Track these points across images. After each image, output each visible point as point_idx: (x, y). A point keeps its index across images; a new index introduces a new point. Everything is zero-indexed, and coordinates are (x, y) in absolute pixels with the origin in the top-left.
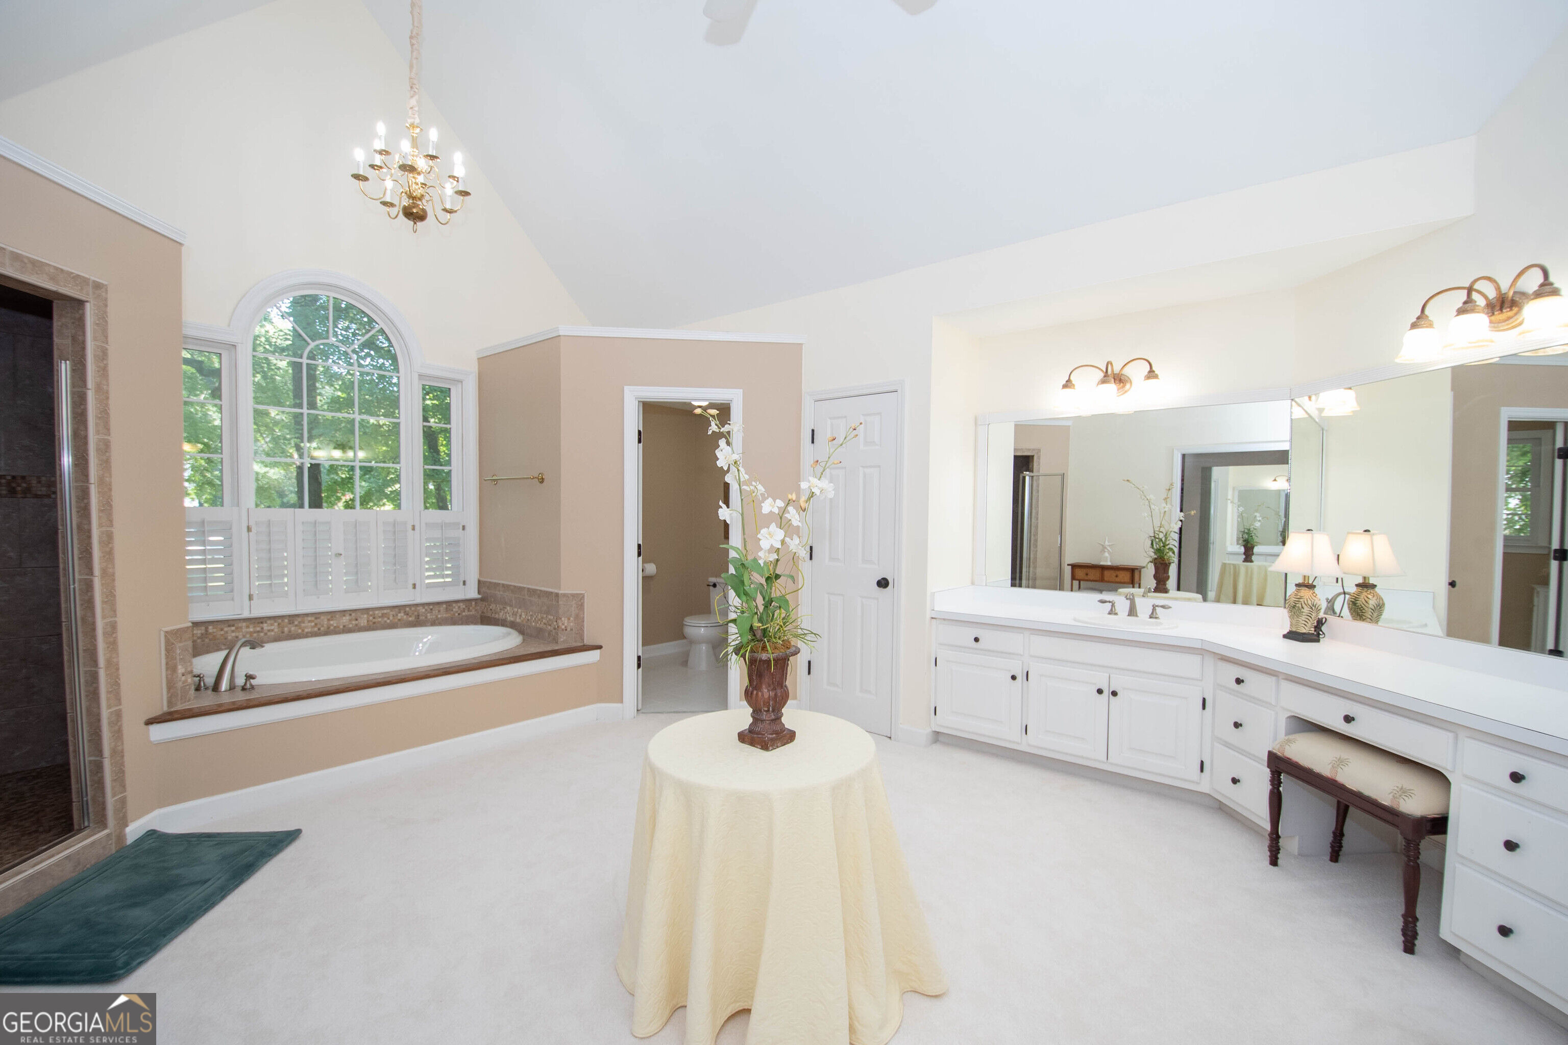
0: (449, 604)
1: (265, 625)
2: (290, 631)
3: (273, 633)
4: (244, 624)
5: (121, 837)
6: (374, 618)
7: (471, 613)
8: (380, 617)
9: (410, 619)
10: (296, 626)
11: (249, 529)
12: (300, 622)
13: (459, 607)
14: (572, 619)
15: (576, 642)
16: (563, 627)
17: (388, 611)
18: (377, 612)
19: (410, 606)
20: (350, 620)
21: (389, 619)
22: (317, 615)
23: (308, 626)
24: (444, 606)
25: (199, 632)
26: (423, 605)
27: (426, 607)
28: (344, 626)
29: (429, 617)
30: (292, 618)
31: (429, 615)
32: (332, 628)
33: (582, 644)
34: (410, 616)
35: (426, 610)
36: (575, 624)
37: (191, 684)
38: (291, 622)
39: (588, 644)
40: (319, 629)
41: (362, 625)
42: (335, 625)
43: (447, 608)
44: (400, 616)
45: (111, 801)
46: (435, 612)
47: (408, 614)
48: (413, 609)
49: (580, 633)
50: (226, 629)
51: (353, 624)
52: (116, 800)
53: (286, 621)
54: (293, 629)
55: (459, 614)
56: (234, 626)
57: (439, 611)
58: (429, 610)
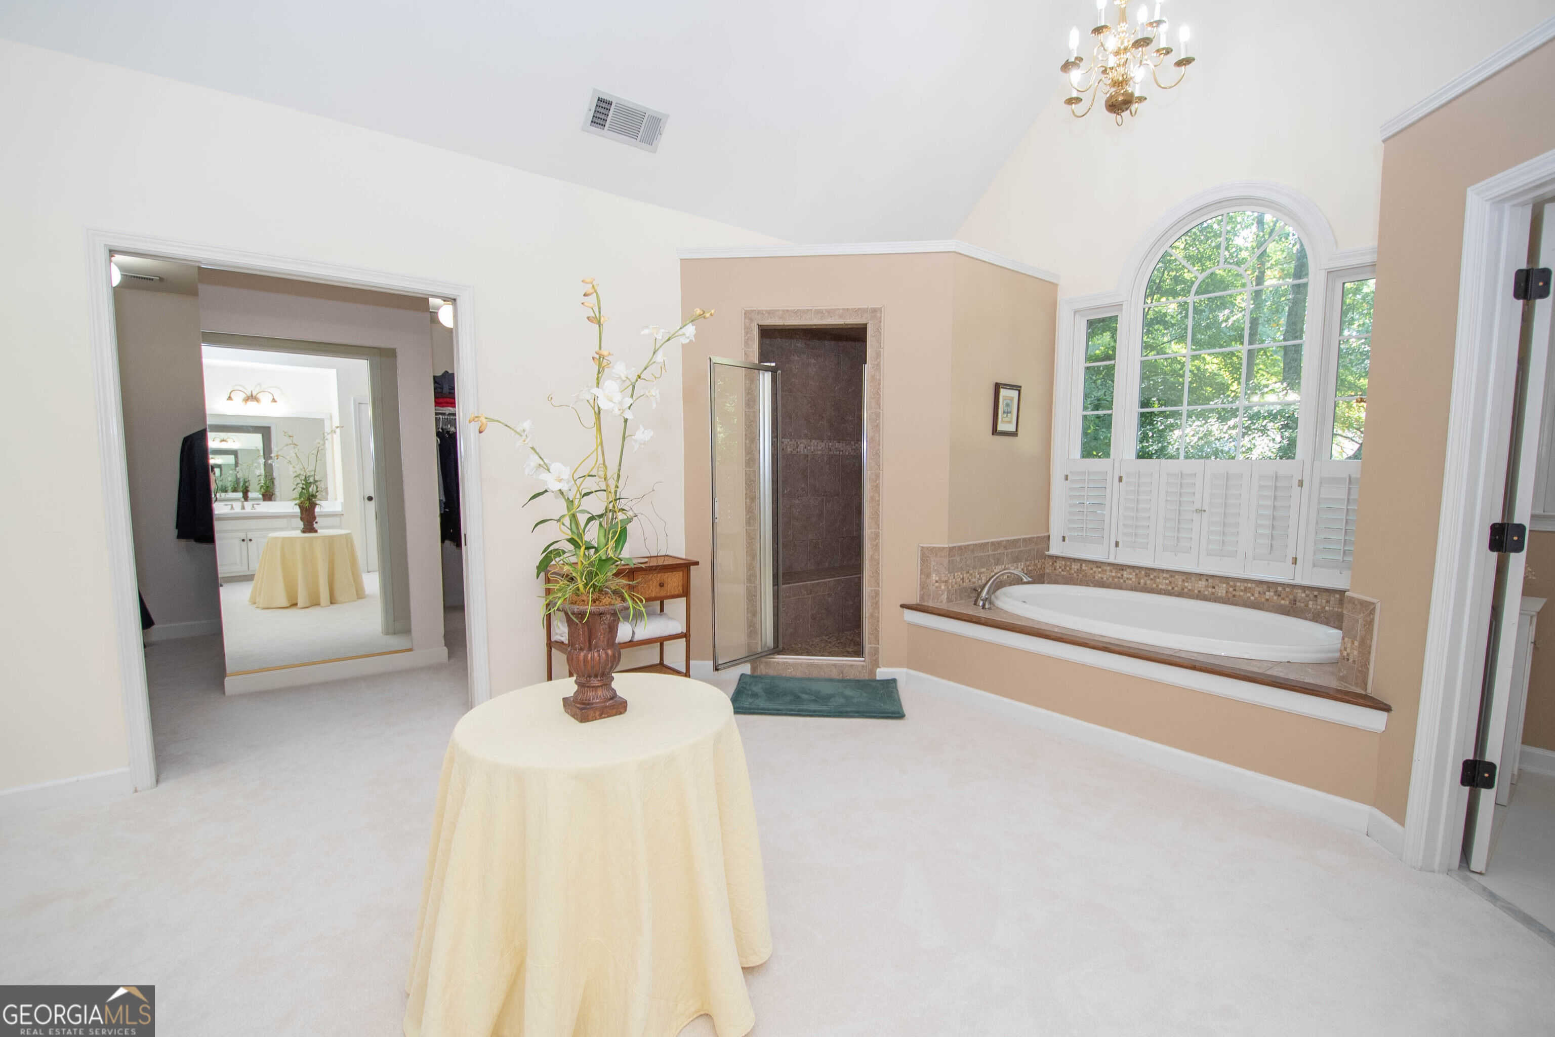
0: (1342, 594)
1: (1125, 573)
2: (1145, 584)
3: (1130, 582)
4: (1108, 568)
5: (872, 672)
6: (1235, 590)
8: (1242, 591)
9: (1283, 602)
10: (1151, 579)
11: (1120, 479)
12: (1155, 577)
15: (1357, 685)
17: (1254, 585)
18: (1238, 584)
19: (1284, 585)
20: (1207, 586)
21: (1253, 595)
22: (1172, 573)
23: (1163, 584)
24: (1337, 596)
25: (1076, 567)
26: (1304, 588)
27: (1307, 592)
28: (1199, 591)
29: (1310, 606)
30: (1149, 570)
31: (1311, 603)
32: (1186, 590)
33: (1363, 693)
34: (1283, 599)
35: (1307, 596)
36: (1359, 652)
37: (944, 591)
38: (1147, 575)
40: (1173, 588)
41: (1219, 595)
42: (1190, 588)
43: (1340, 600)
44: (1269, 594)
46: (1322, 601)
47: (1279, 596)
48: (1288, 590)
49: (1364, 671)
50: (1094, 569)
51: (1208, 591)
53: (1143, 572)
54: (1148, 582)
56: (1100, 567)
57: (1328, 602)
58: (1311, 596)
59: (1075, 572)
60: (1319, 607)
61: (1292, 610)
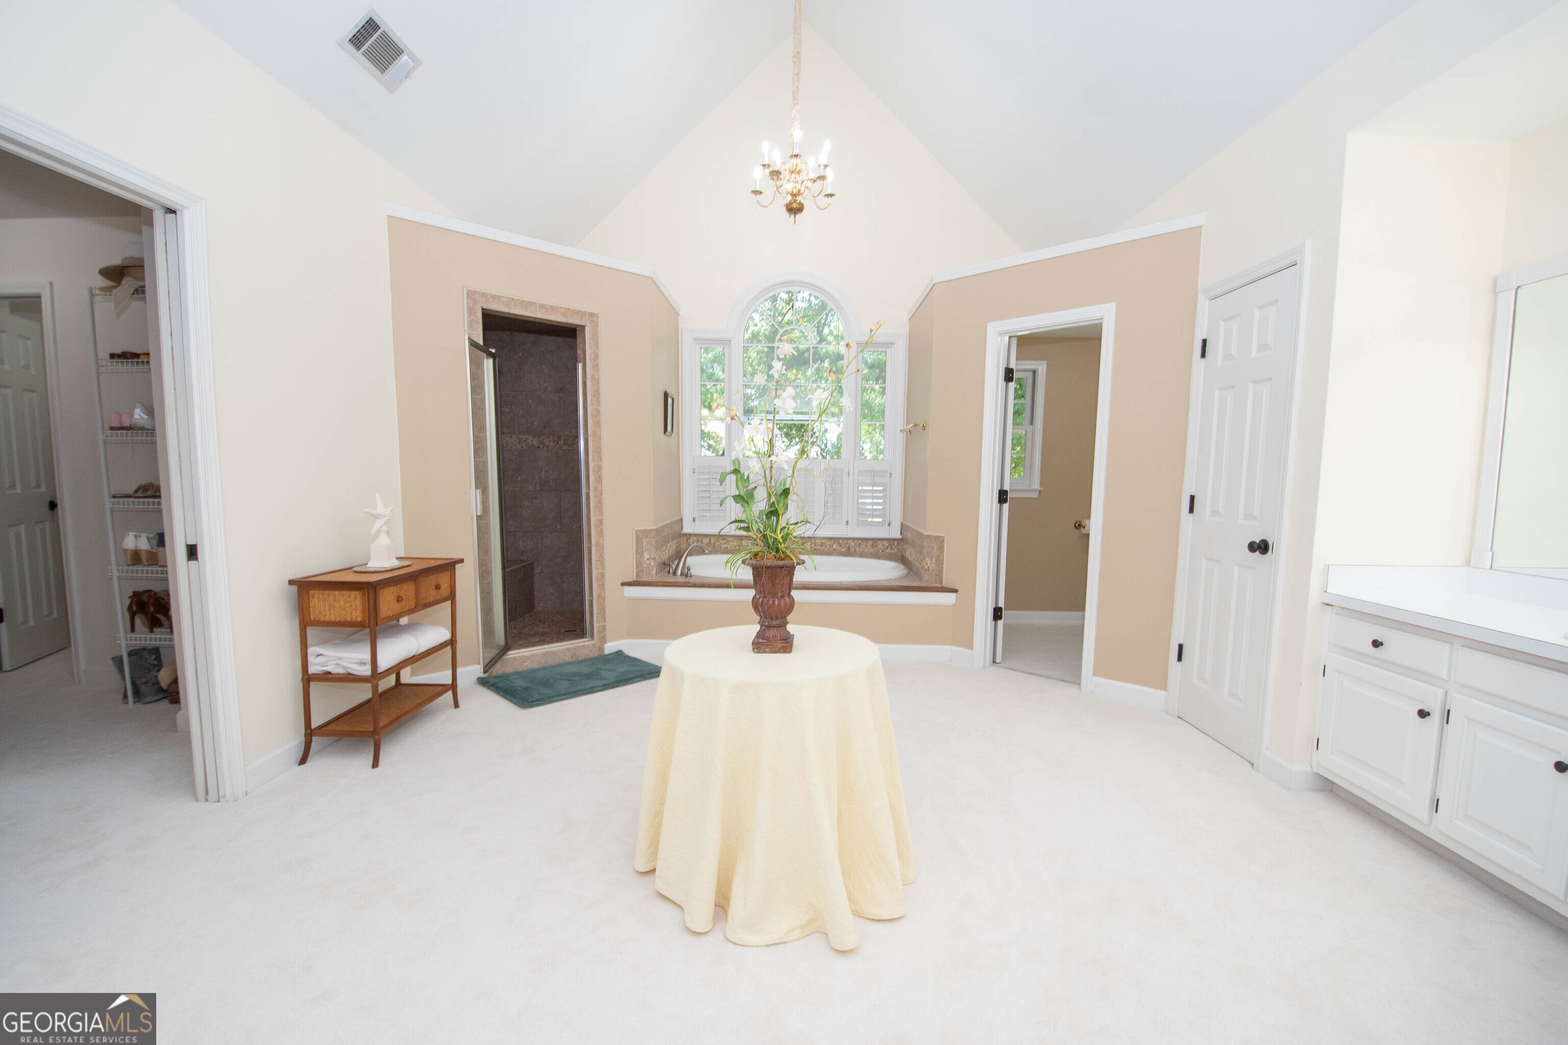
0: (875, 540)
1: (744, 542)
4: (731, 539)
5: (601, 649)
7: (893, 551)
9: (843, 550)
13: (883, 545)
14: (933, 560)
15: (936, 582)
16: (927, 567)
17: (826, 541)
19: (843, 539)
21: (826, 547)
24: (871, 542)
26: (854, 539)
27: (855, 542)
29: (857, 550)
31: (857, 548)
33: (940, 586)
34: (843, 548)
35: (855, 544)
36: (936, 565)
37: (653, 567)
39: (946, 586)
43: (872, 545)
44: (835, 546)
46: (863, 546)
47: (840, 546)
48: (845, 542)
49: (940, 574)
52: (599, 626)
55: (883, 551)
56: (725, 539)
57: (866, 546)
58: (858, 544)
59: (706, 545)
60: (862, 550)
61: (848, 553)
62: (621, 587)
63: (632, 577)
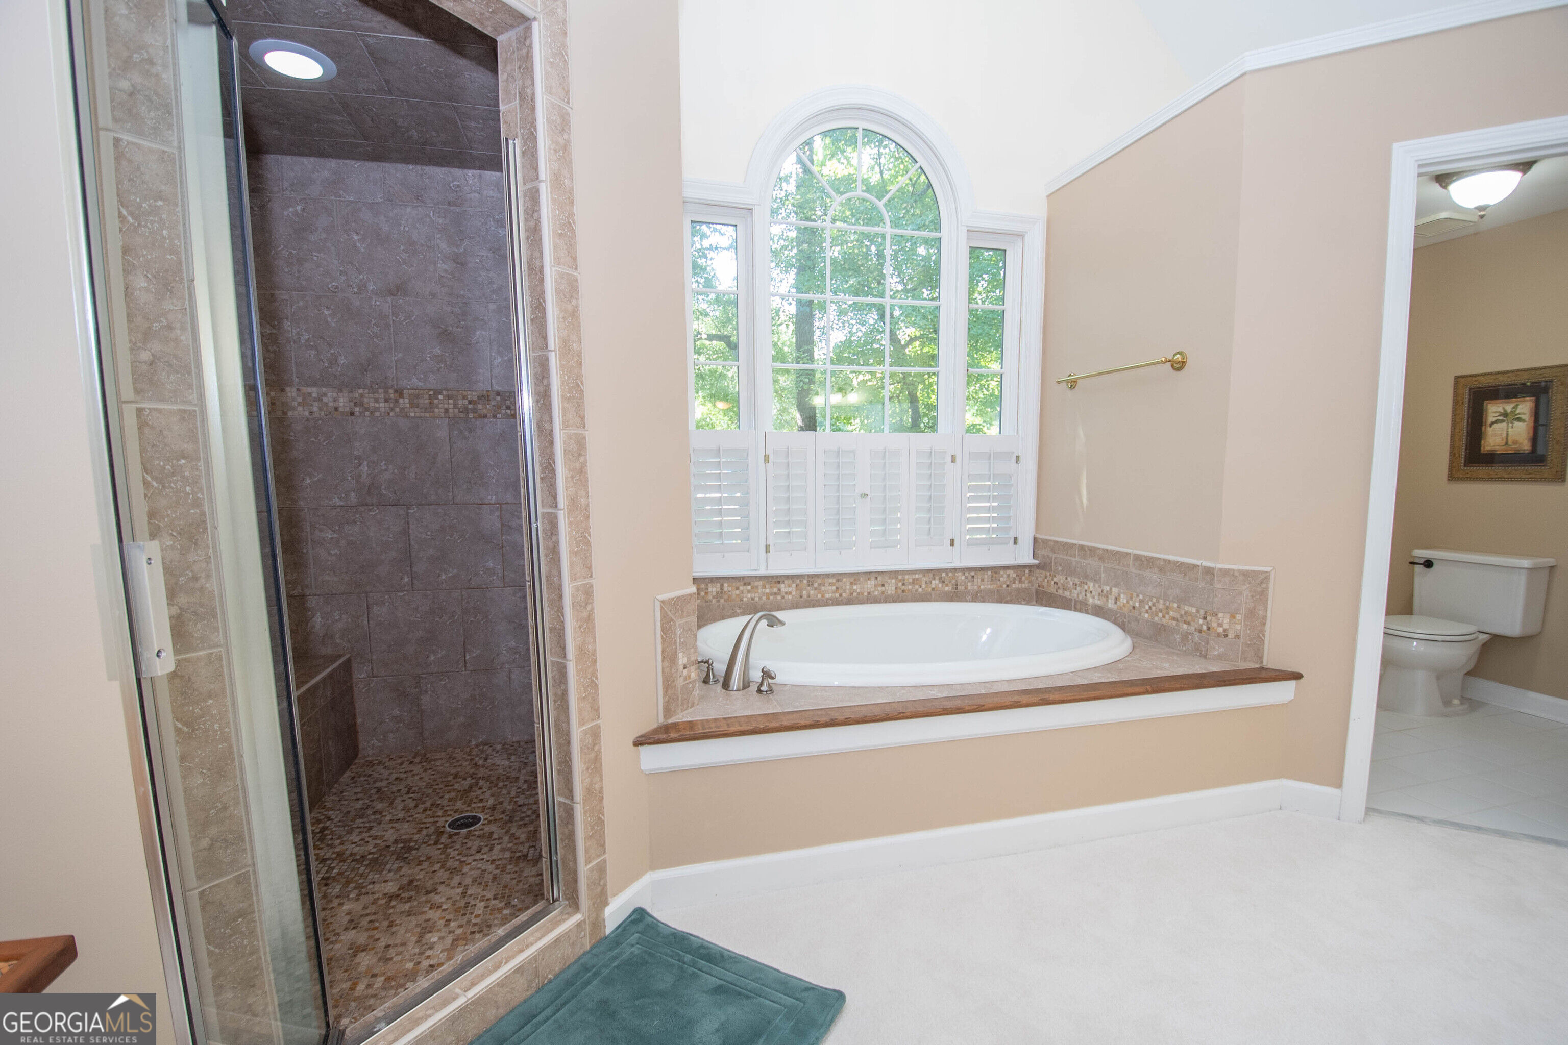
0: (995, 570)
1: (783, 586)
2: (809, 596)
3: (790, 597)
4: (761, 583)
5: (597, 923)
6: (903, 584)
7: (1023, 586)
8: (910, 584)
9: (947, 588)
10: (816, 589)
11: (766, 459)
12: (820, 585)
13: (1008, 576)
14: (1239, 617)
15: (1245, 659)
16: (1220, 630)
17: (921, 576)
18: (907, 577)
19: (946, 570)
20: (876, 586)
21: (921, 586)
22: (839, 576)
23: (829, 591)
24: (989, 573)
25: (714, 589)
26: (963, 570)
27: (967, 574)
28: (869, 593)
29: (969, 588)
30: (811, 578)
31: (969, 584)
32: (855, 594)
33: (1257, 666)
34: (947, 585)
35: (966, 578)
36: (1246, 625)
38: (810, 584)
39: (1270, 666)
40: (841, 595)
41: (889, 593)
42: (858, 591)
43: (992, 576)
44: (935, 582)
45: (584, 870)
46: (978, 580)
47: (944, 582)
48: (950, 574)
49: (1257, 644)
50: (741, 588)
51: (878, 590)
53: (805, 582)
54: (812, 592)
55: (1008, 586)
56: (749, 584)
57: (983, 580)
58: (970, 577)
59: (714, 597)
60: (976, 587)
61: (955, 596)
62: (636, 748)
63: (653, 719)
